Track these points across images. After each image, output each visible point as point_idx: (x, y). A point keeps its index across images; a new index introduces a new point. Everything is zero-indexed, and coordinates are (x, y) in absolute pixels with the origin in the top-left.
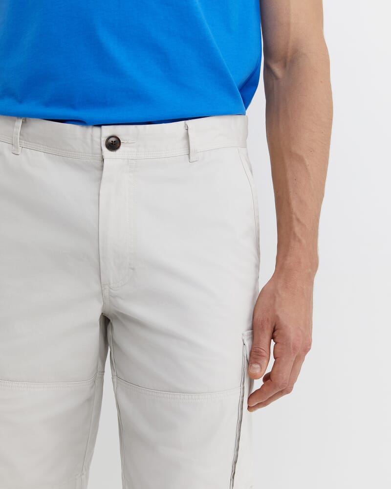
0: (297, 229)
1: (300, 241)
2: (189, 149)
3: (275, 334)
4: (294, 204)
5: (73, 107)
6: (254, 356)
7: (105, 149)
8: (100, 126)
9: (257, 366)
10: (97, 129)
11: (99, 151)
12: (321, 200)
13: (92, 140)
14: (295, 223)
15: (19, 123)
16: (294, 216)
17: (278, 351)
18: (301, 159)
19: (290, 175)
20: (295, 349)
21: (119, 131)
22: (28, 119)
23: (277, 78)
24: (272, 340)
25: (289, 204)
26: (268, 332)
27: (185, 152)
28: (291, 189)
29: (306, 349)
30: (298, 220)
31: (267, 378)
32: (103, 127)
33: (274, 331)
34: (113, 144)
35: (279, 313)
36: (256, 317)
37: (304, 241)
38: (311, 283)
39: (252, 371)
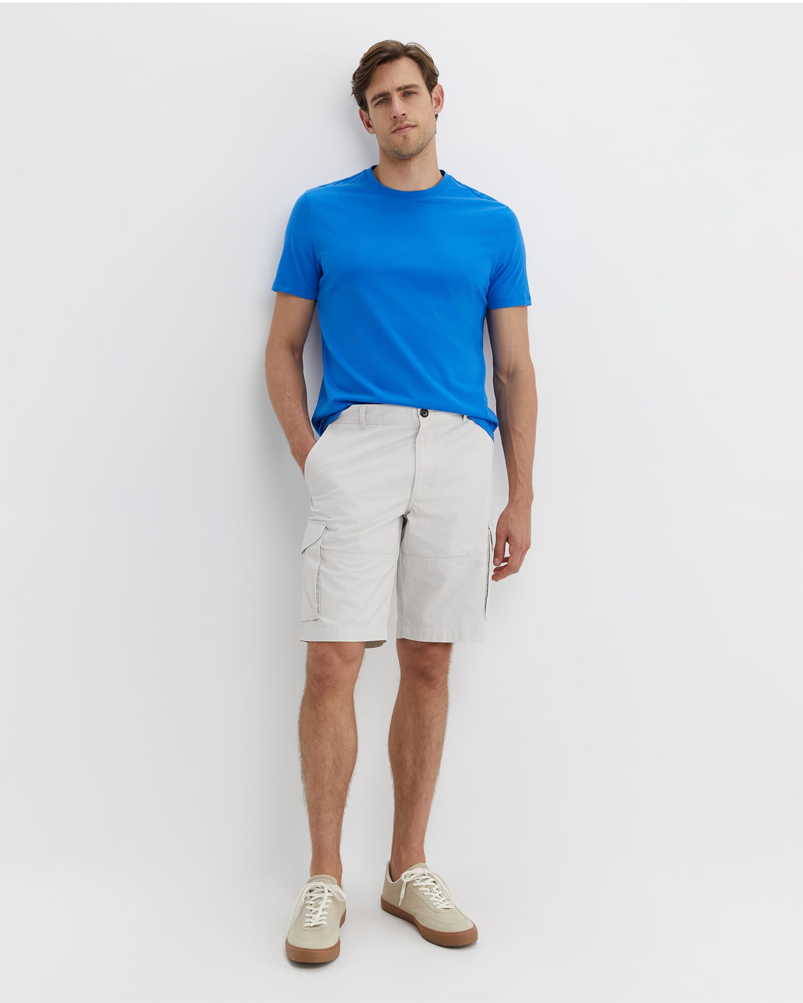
0: (520, 477)
1: (522, 484)
3: (509, 539)
4: (518, 462)
7: (420, 416)
11: (416, 419)
16: (518, 470)
17: (511, 549)
18: (521, 435)
20: (521, 548)
24: (507, 542)
25: (515, 464)
26: (505, 538)
29: (528, 547)
30: (521, 472)
35: (510, 528)
38: (530, 508)
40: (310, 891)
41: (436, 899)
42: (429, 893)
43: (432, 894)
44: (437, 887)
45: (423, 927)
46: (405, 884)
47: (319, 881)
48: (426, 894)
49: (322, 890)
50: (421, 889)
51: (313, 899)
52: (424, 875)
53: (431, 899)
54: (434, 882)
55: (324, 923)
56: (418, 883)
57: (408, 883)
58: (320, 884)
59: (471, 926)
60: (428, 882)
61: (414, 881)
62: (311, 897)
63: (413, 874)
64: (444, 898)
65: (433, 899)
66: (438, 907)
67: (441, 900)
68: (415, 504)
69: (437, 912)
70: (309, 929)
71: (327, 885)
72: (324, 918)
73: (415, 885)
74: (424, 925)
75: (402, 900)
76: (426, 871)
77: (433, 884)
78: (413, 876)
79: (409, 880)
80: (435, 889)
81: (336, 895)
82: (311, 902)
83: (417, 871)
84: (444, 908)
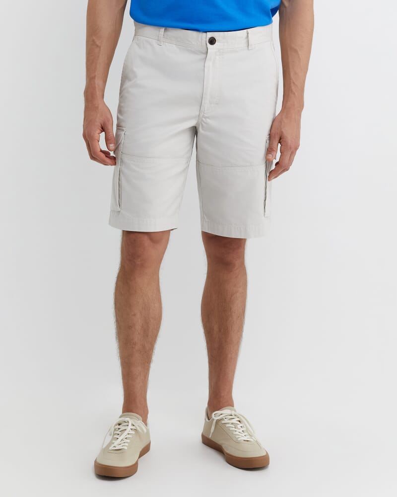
0: (293, 87)
1: (294, 94)
2: (248, 43)
3: (281, 141)
4: (292, 74)
5: (192, 22)
6: (270, 150)
7: (208, 44)
8: (206, 32)
9: (271, 155)
10: (204, 34)
11: (205, 45)
12: (306, 72)
13: (202, 39)
14: (292, 84)
15: (163, 30)
16: (292, 81)
17: (282, 149)
18: (296, 51)
19: (290, 59)
20: (291, 148)
21: (215, 35)
22: (168, 28)
23: (285, 7)
24: (279, 144)
25: (289, 75)
26: (277, 139)
27: (246, 45)
28: (291, 67)
29: (296, 149)
30: (294, 83)
31: (277, 164)
32: (208, 33)
33: (280, 139)
34: (212, 41)
35: (283, 130)
36: (272, 131)
37: (296, 94)
38: (300, 116)
39: (268, 157)
40: (119, 424)
41: (239, 434)
42: (234, 429)
43: (236, 430)
44: (241, 425)
45: (228, 454)
46: (215, 422)
47: (127, 417)
48: (231, 429)
49: (127, 424)
50: (227, 425)
51: (120, 430)
52: (231, 415)
53: (235, 433)
54: (239, 421)
55: (126, 448)
56: (226, 421)
57: (218, 421)
58: (127, 419)
59: (264, 454)
60: (234, 421)
61: (222, 419)
62: (119, 429)
63: (222, 414)
64: (246, 434)
65: (237, 433)
66: (239, 439)
67: (243, 435)
68: (204, 119)
69: (238, 442)
70: (112, 451)
71: (133, 421)
72: (127, 444)
73: (223, 422)
74: (228, 452)
75: (213, 433)
76: (233, 413)
77: (239, 423)
78: (221, 416)
79: (219, 418)
80: (239, 426)
81: (138, 429)
82: (118, 432)
83: (226, 411)
84: (244, 440)
